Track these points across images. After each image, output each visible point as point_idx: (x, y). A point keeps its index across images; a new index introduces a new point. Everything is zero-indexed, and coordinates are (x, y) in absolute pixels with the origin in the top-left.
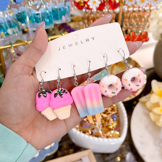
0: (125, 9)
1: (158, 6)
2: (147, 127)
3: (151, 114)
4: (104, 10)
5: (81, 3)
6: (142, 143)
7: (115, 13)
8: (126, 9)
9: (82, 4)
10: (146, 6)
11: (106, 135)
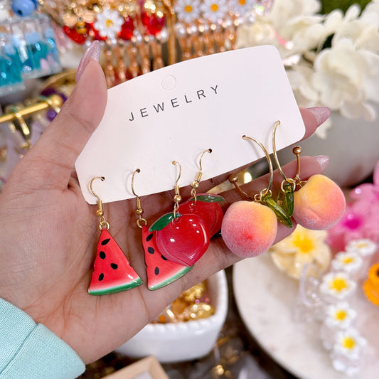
0: (179, 32)
1: (251, 15)
2: (269, 287)
3: (274, 256)
4: (134, 40)
5: (79, 28)
6: (264, 323)
7: (158, 42)
8: (182, 31)
9: (83, 30)
10: (224, 20)
11: (181, 316)
